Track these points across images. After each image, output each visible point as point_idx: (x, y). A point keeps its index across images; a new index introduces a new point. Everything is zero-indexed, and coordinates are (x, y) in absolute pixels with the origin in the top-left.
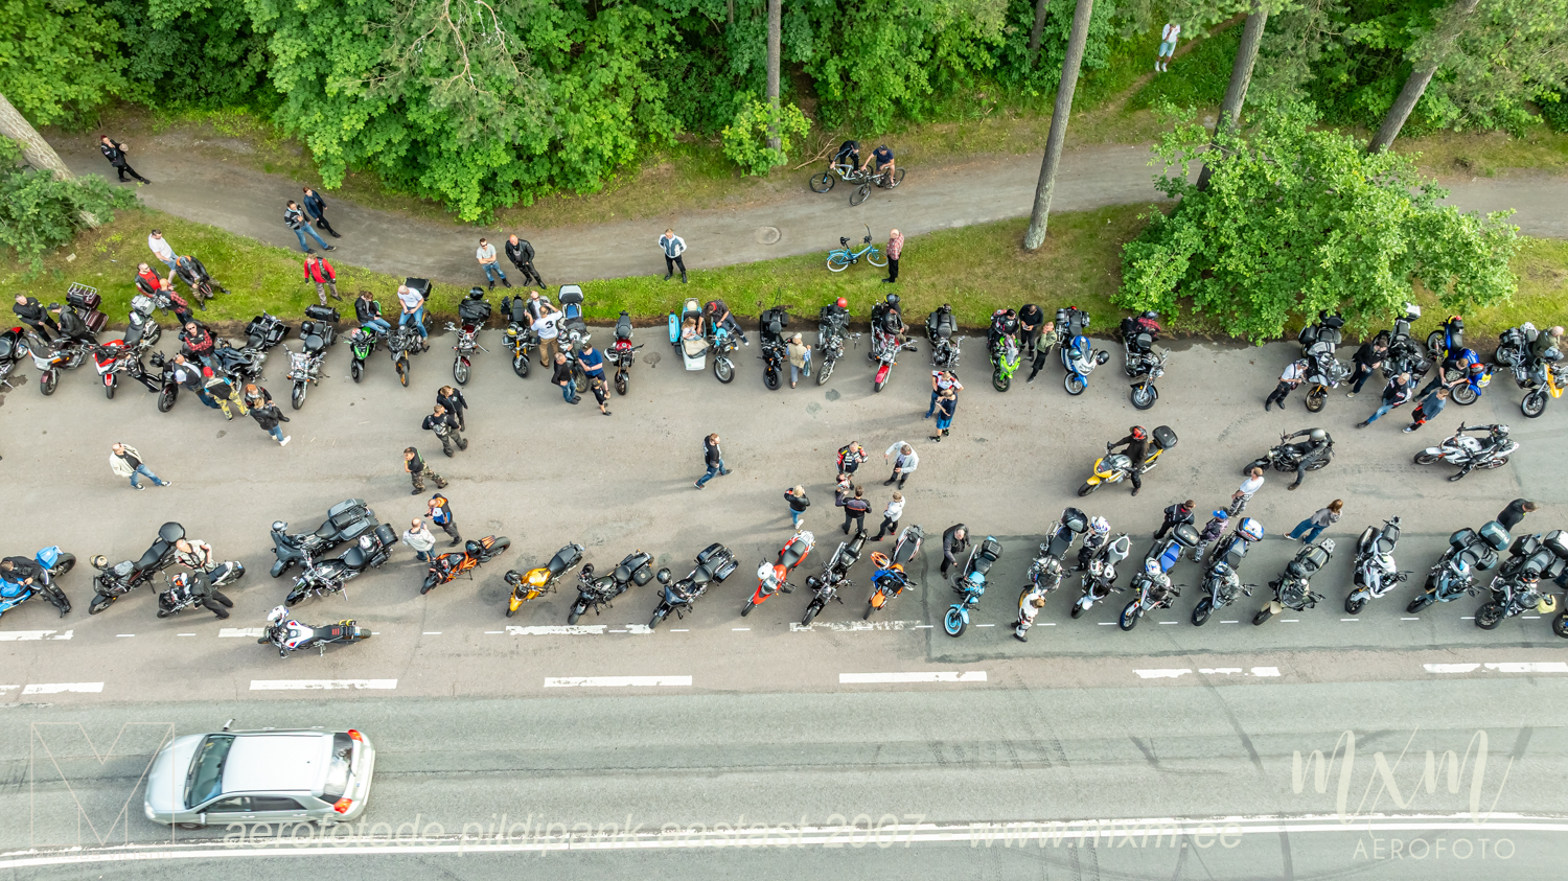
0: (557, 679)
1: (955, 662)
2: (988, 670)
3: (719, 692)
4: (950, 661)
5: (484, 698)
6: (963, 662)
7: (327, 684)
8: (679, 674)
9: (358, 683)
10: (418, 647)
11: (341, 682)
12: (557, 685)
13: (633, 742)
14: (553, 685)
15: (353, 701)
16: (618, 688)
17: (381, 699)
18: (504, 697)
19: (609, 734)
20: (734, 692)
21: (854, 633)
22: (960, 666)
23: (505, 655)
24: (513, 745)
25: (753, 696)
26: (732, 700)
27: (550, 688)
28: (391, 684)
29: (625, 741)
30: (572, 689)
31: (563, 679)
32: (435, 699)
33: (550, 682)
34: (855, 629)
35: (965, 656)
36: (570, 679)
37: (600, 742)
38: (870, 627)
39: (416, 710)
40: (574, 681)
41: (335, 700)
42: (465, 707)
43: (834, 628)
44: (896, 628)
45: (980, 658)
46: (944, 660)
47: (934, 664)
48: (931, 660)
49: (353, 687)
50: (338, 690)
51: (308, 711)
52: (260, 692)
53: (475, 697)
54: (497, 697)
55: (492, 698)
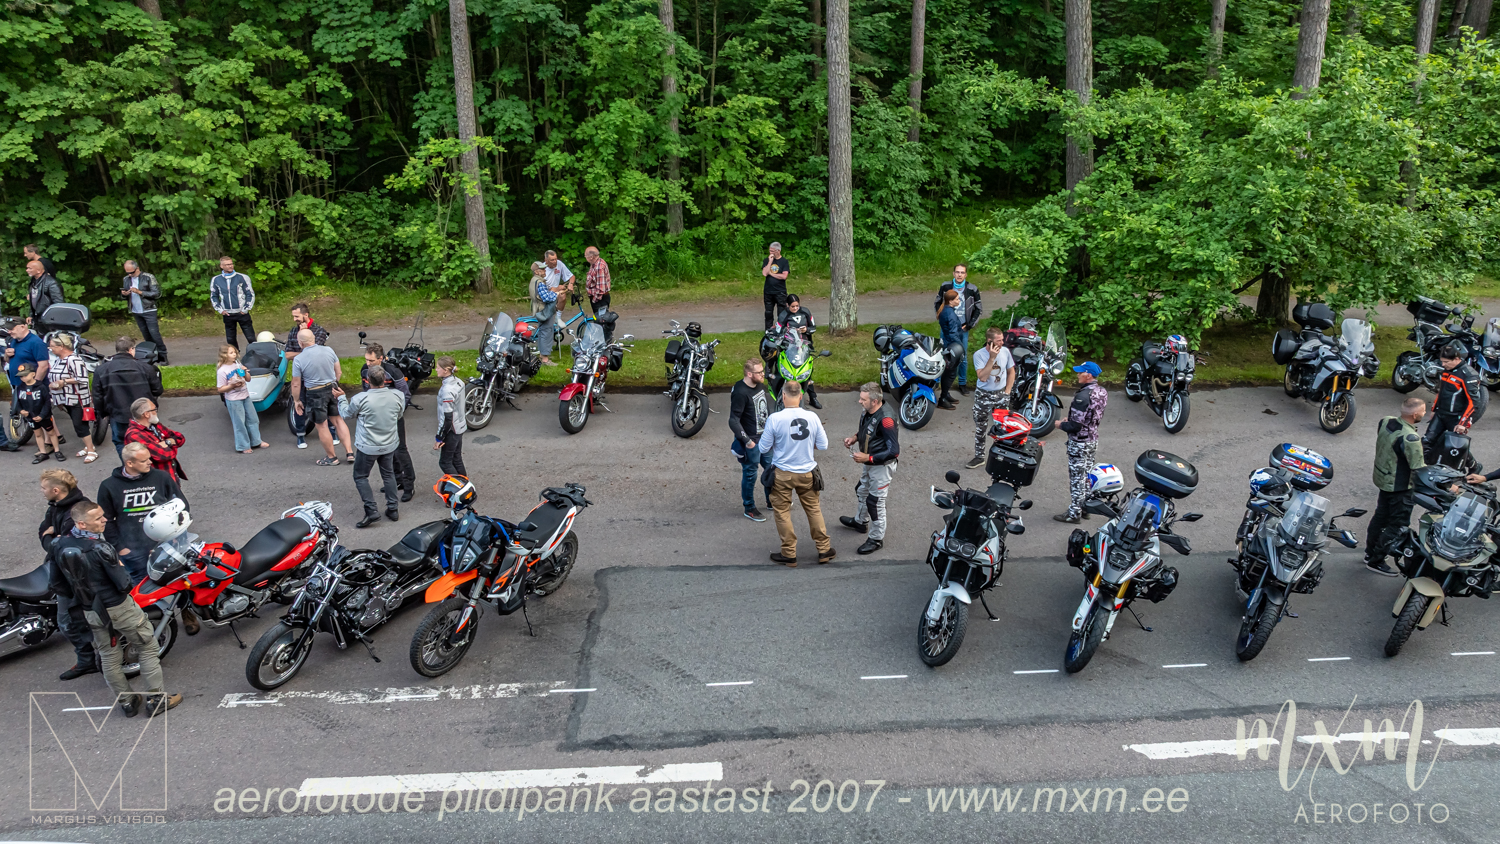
1: (640, 747)
2: (727, 760)
4: (627, 746)
6: (660, 747)
21: (383, 706)
22: (650, 755)
34: (390, 699)
35: (667, 735)
38: (432, 695)
43: (336, 698)
44: (499, 695)
45: (708, 738)
46: (611, 745)
47: (579, 755)
48: (575, 747)
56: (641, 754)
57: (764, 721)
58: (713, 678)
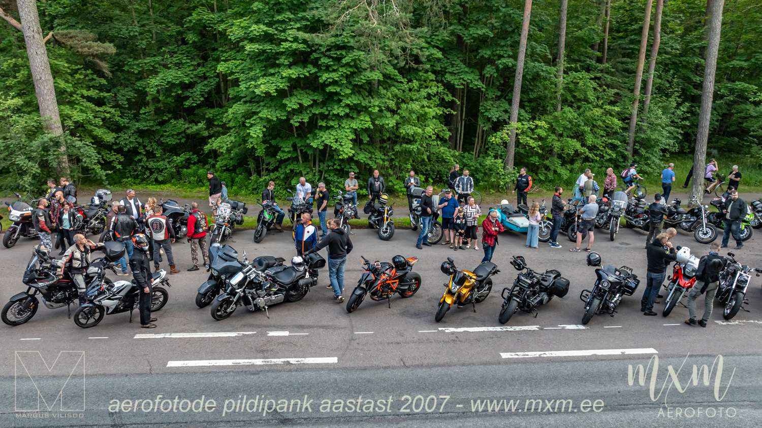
0: (513, 354)
5: (439, 365)
7: (259, 362)
9: (293, 361)
10: (352, 339)
11: (273, 360)
12: (517, 357)
14: (511, 357)
15: (290, 371)
16: (584, 357)
17: (322, 369)
18: (463, 365)
23: (448, 342)
27: (510, 359)
30: (535, 358)
31: (520, 354)
32: (386, 368)
33: (505, 355)
36: (527, 353)
39: (367, 375)
40: (533, 354)
41: (268, 371)
42: (421, 372)
49: (288, 363)
50: (271, 365)
51: (237, 378)
52: (178, 368)
53: (429, 366)
54: (455, 365)
55: (450, 366)
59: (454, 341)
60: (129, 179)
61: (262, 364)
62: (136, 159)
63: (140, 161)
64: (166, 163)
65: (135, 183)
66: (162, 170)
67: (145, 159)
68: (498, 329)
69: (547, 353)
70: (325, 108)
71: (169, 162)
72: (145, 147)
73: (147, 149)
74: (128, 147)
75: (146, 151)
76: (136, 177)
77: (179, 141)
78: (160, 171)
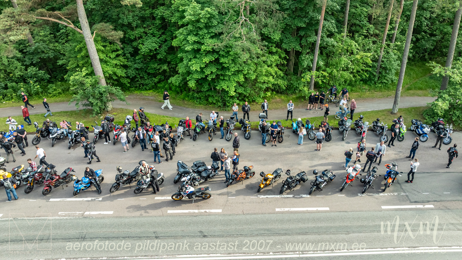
0: (280, 209)
1: (420, 203)
2: (433, 205)
3: (340, 212)
4: (418, 202)
5: (255, 214)
7: (196, 211)
8: (323, 207)
9: (207, 211)
10: (227, 201)
11: (201, 210)
12: (281, 210)
13: (313, 225)
14: (279, 210)
15: (206, 215)
16: (303, 211)
17: (217, 215)
18: (262, 214)
19: (304, 223)
20: (346, 212)
21: (381, 196)
22: (423, 204)
23: (259, 203)
24: (270, 227)
25: (353, 212)
26: (346, 213)
27: (278, 211)
28: (220, 211)
29: (311, 225)
30: (287, 211)
31: (282, 209)
32: (237, 215)
33: (277, 210)
35: (423, 201)
36: (284, 209)
37: (301, 225)
38: (386, 194)
39: (230, 218)
40: (286, 209)
41: (200, 215)
42: (248, 217)
43: (374, 195)
44: (395, 194)
45: (428, 202)
46: (416, 202)
47: (413, 203)
48: (412, 202)
49: (206, 212)
50: (201, 213)
51: (190, 218)
52: (171, 213)
53: (251, 214)
54: (260, 214)
55: (258, 214)
56: (421, 203)
57: (434, 199)
58: (423, 192)
59: (262, 202)
60: (133, 88)
61: (198, 212)
62: (136, 80)
63: (138, 81)
64: (149, 81)
65: (135, 90)
66: (148, 84)
67: (140, 80)
68: (278, 196)
69: (291, 209)
70: (223, 71)
71: (151, 80)
72: (139, 74)
73: (141, 76)
74: (132, 76)
75: (140, 77)
76: (136, 87)
77: (155, 72)
78: (147, 85)
